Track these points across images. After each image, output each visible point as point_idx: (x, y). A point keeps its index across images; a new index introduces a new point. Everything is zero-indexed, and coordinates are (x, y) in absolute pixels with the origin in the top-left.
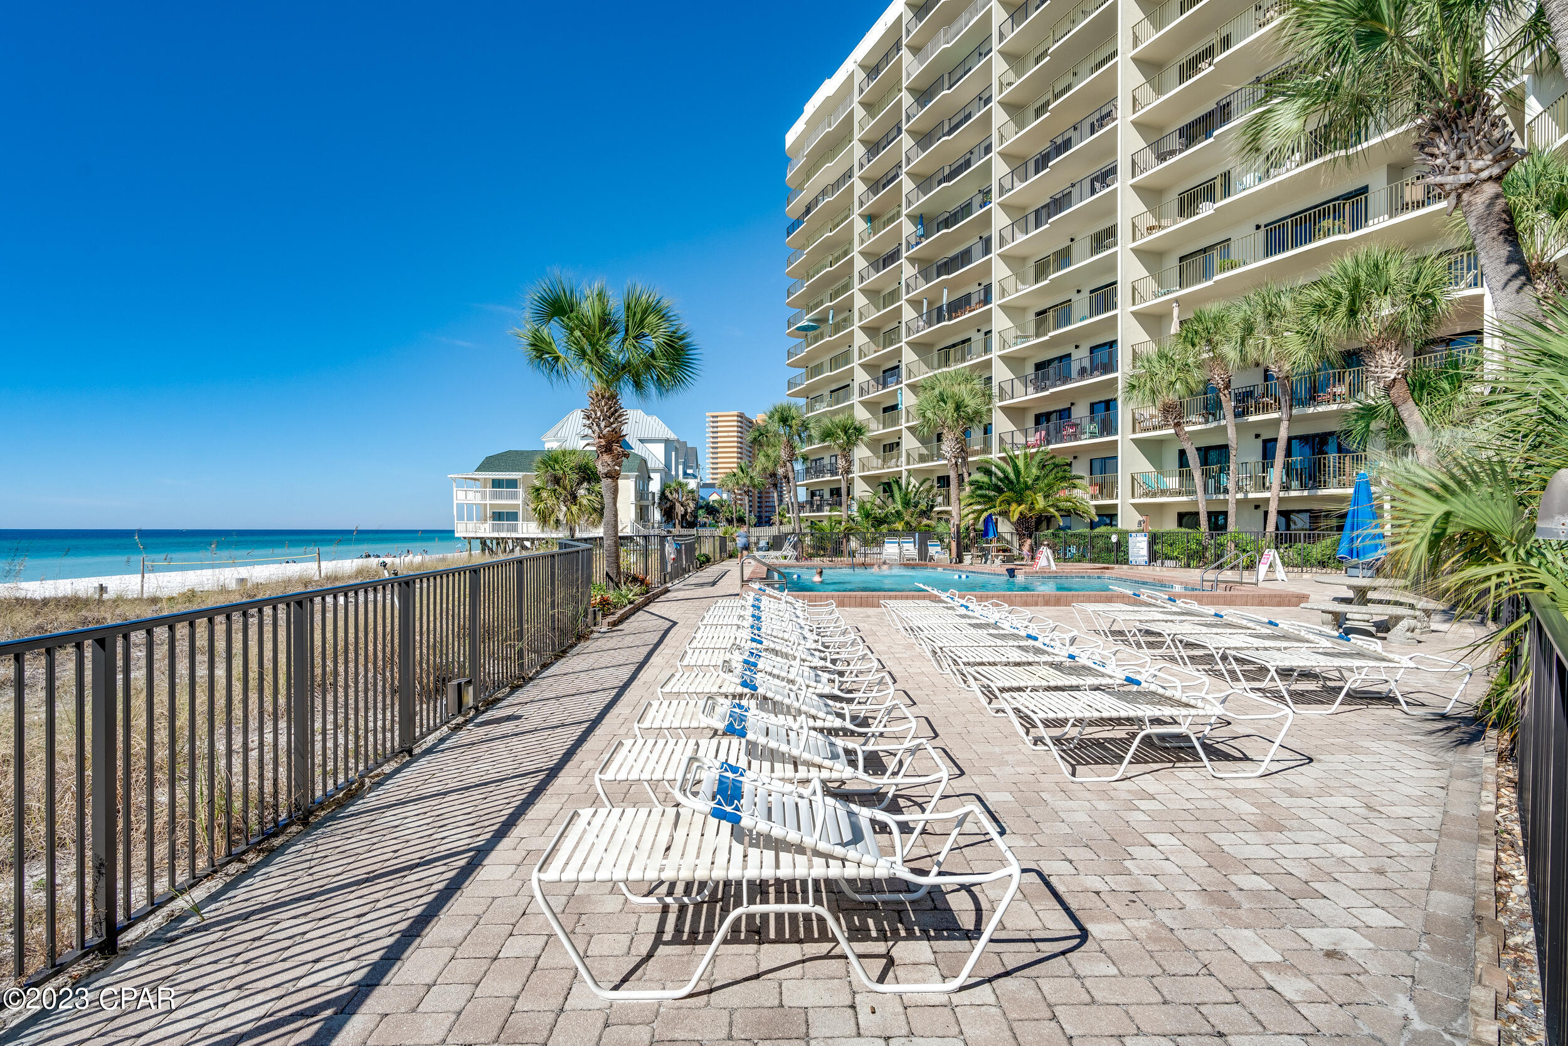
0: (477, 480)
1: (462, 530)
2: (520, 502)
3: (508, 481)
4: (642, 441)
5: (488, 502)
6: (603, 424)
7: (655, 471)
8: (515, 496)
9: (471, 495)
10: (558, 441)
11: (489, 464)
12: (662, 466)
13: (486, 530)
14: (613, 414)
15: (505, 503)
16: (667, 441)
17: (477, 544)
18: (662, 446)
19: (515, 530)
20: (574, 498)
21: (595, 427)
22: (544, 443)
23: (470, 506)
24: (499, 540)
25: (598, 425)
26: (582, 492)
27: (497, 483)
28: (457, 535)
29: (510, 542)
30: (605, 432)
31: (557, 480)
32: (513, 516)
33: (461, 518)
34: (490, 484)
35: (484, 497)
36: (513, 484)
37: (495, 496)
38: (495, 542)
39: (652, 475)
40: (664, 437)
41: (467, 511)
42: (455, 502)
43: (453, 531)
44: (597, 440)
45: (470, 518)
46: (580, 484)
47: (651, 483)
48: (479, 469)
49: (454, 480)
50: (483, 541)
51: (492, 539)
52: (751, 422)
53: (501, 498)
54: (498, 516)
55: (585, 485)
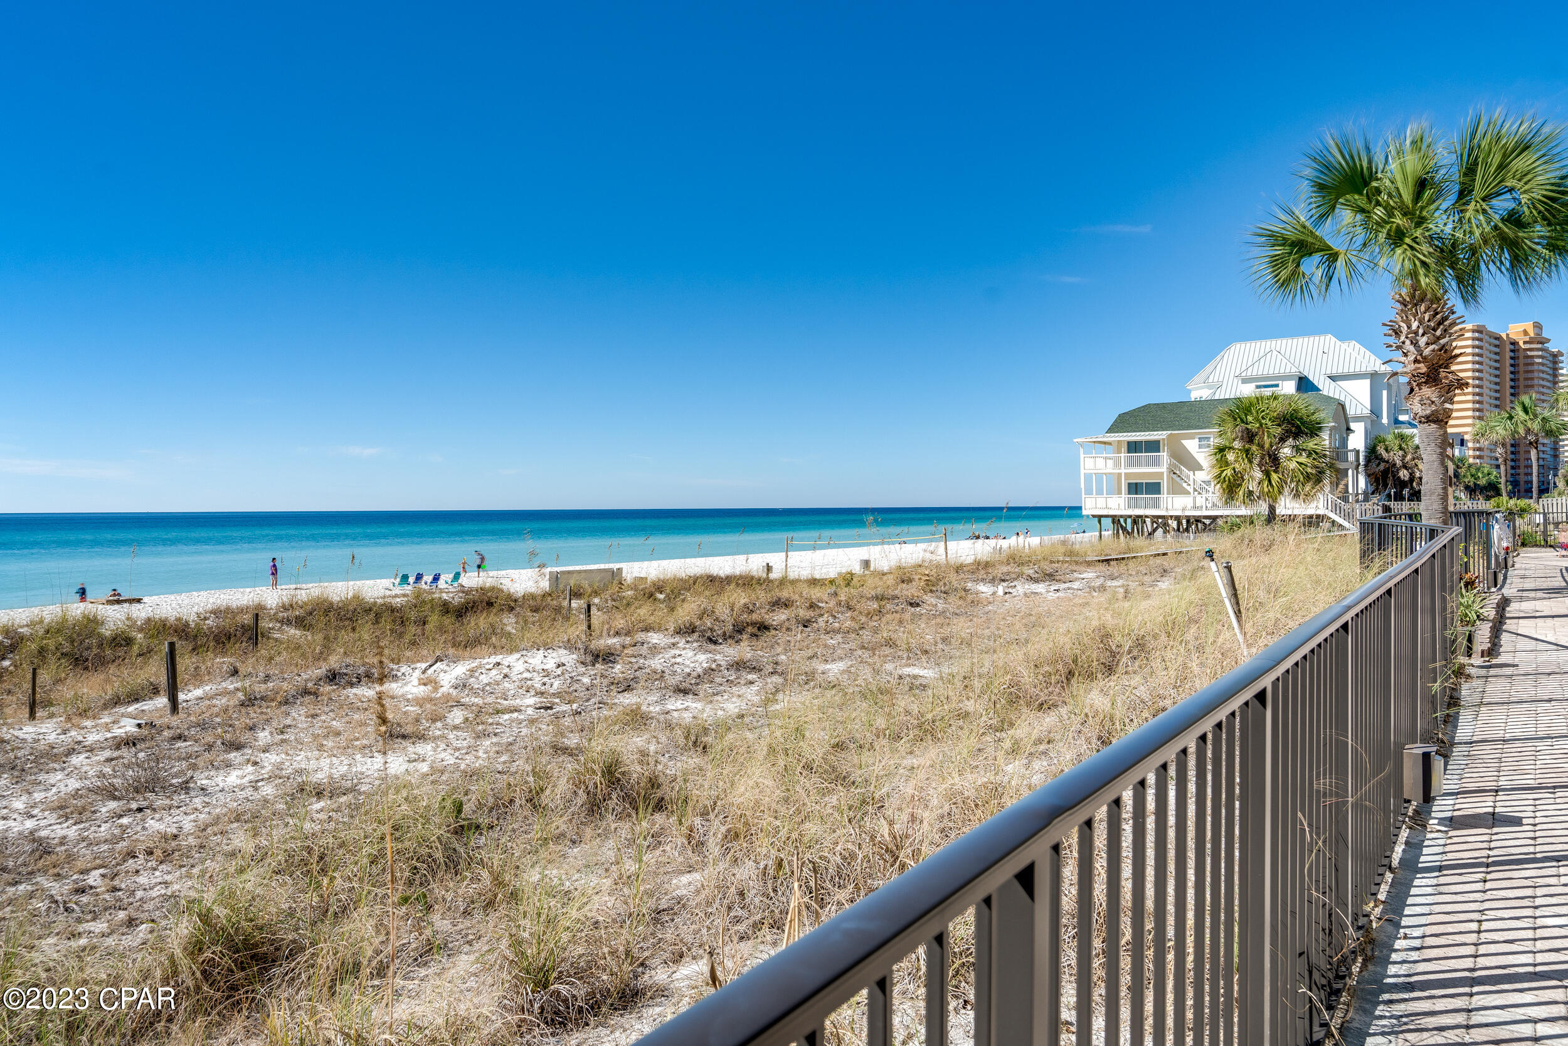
0: (1110, 444)
1: (1092, 506)
2: (1163, 469)
3: (1147, 442)
4: (1333, 378)
5: (1123, 471)
6: (1422, 341)
7: (1358, 419)
8: (1156, 462)
9: (1100, 462)
10: (1209, 388)
11: (1123, 423)
12: (1366, 412)
13: (1119, 505)
14: (1439, 324)
15: (1144, 471)
16: (1374, 376)
17: (1107, 522)
18: (1366, 383)
19: (1156, 505)
20: (1275, 460)
21: (1408, 346)
22: (1190, 391)
23: (1099, 476)
24: (1137, 520)
25: (1415, 343)
26: (1286, 451)
27: (1133, 447)
28: (1084, 512)
29: (1148, 520)
30: (1427, 352)
31: (1250, 437)
32: (1155, 488)
33: (1089, 492)
34: (1124, 448)
35: (1117, 464)
36: (1154, 446)
37: (1130, 464)
38: (1129, 521)
39: (1353, 426)
40: (1370, 369)
41: (1096, 484)
42: (1082, 472)
43: (1080, 508)
44: (1412, 366)
45: (1100, 492)
46: (1283, 440)
47: (1351, 437)
48: (1110, 430)
49: (1081, 445)
50: (1115, 519)
51: (1126, 517)
52: (1498, 338)
53: (1139, 465)
54: (1135, 488)
55: (1290, 441)
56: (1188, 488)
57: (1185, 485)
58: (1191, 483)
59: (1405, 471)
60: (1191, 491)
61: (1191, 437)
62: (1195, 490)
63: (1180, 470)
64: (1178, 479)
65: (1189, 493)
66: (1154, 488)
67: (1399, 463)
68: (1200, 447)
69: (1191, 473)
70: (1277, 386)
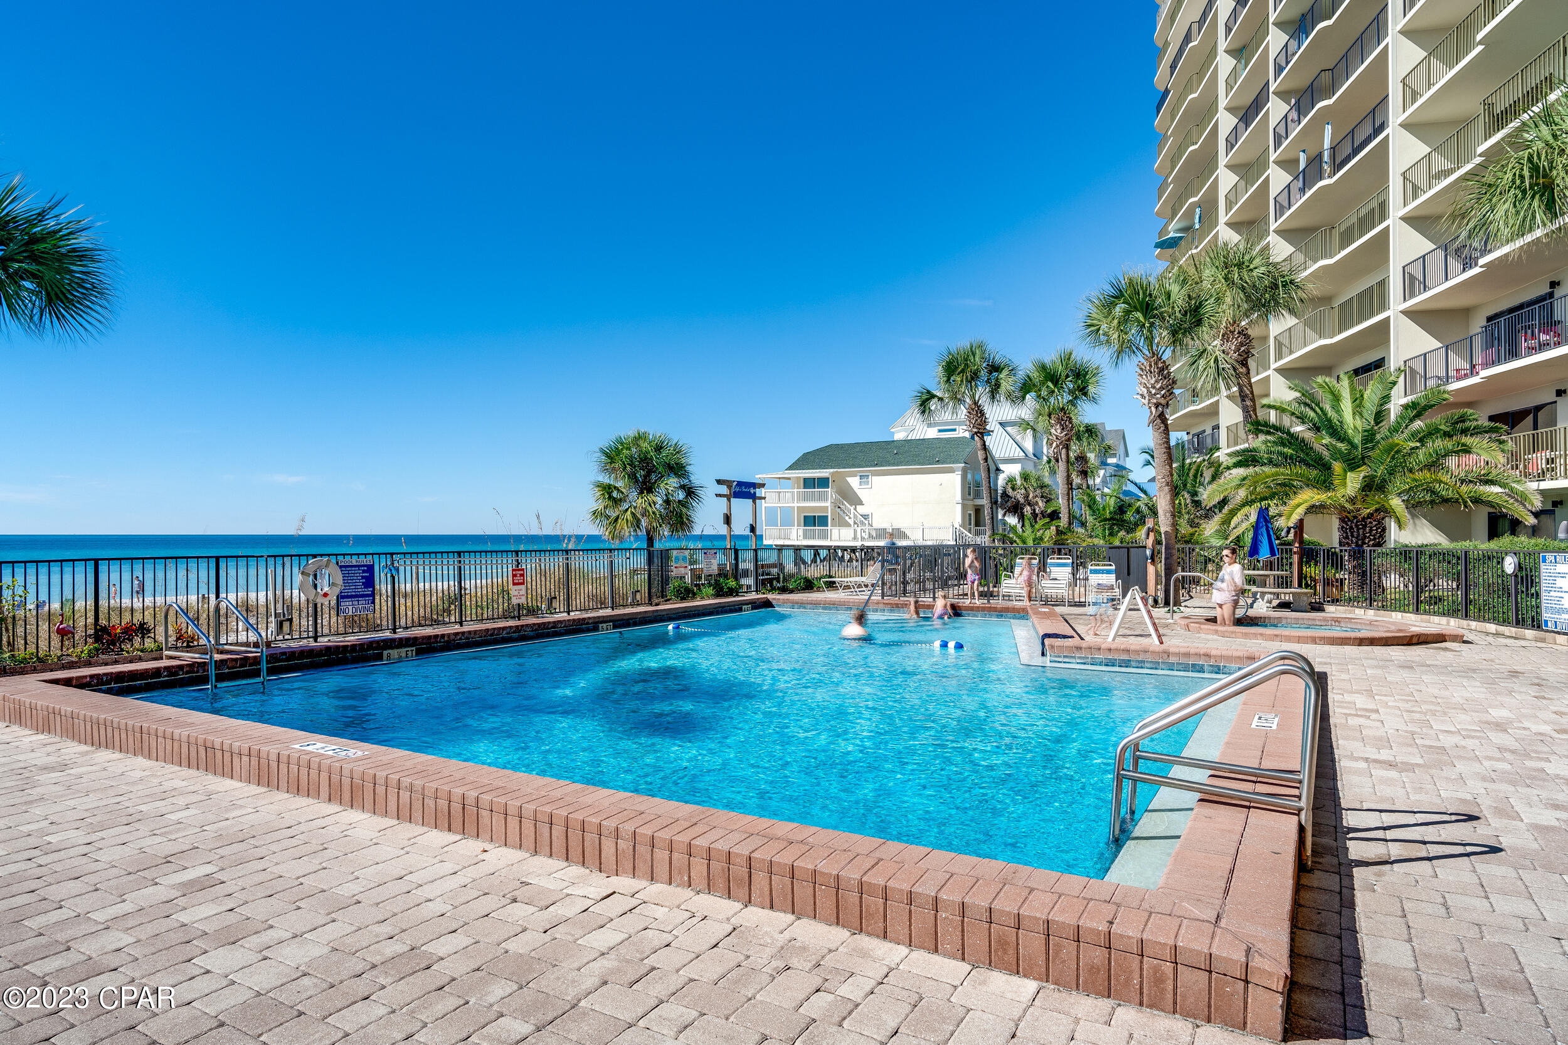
0: (789, 479)
1: (775, 536)
2: (829, 504)
3: (819, 479)
4: (1002, 424)
5: (796, 505)
8: (825, 498)
13: (798, 537)
15: (816, 505)
17: (789, 553)
19: (826, 537)
24: (810, 549)
27: (809, 483)
34: (800, 484)
35: (796, 499)
36: (823, 482)
37: (805, 498)
51: (803, 547)
53: (813, 499)
54: (809, 521)
56: (849, 521)
57: (847, 518)
58: (852, 516)
59: (1029, 508)
60: (852, 523)
61: (853, 475)
62: (855, 523)
63: (843, 504)
64: (841, 513)
65: (850, 526)
66: (822, 521)
67: (1022, 500)
68: (861, 483)
69: (852, 508)
70: (955, 430)
